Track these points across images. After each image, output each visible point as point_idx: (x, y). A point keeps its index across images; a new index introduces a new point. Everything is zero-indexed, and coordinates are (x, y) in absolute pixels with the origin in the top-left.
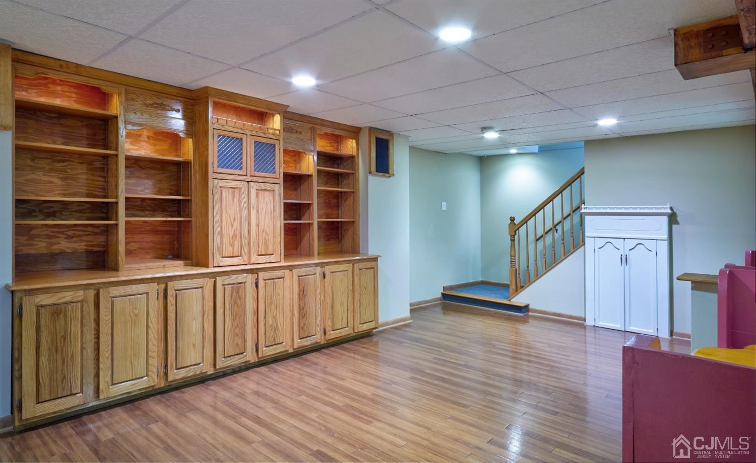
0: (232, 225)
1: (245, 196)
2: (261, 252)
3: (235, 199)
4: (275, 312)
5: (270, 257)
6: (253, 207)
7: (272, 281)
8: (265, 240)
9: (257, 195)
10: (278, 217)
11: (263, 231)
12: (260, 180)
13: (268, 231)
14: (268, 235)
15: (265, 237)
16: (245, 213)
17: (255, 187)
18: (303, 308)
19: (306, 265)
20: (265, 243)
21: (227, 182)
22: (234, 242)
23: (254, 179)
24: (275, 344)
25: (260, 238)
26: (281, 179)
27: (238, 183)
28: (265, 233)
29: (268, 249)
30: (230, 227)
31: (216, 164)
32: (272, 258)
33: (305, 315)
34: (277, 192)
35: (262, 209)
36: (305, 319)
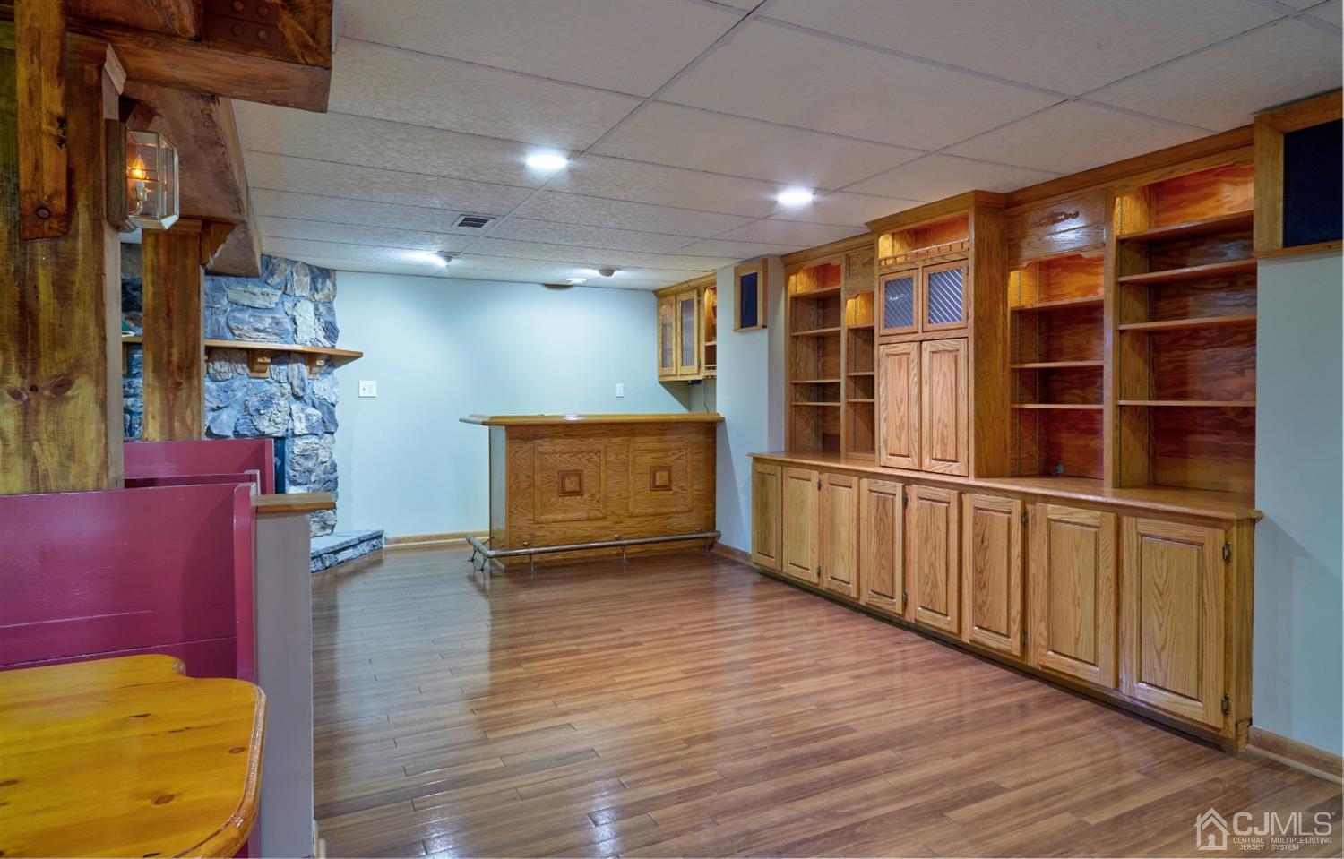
0: (899, 409)
1: (914, 364)
2: (936, 454)
3: (902, 371)
4: (933, 556)
5: (950, 465)
6: (926, 381)
7: (929, 502)
8: (942, 434)
9: (931, 360)
10: (964, 398)
11: (939, 421)
12: (937, 335)
13: (946, 422)
14: (946, 426)
15: (942, 431)
16: (914, 391)
17: (929, 349)
18: (982, 572)
19: (988, 488)
20: (943, 439)
21: (894, 347)
22: (901, 434)
23: (928, 336)
24: (933, 611)
25: (935, 431)
26: (969, 328)
27: (905, 345)
28: (941, 424)
29: (946, 451)
30: (897, 411)
31: (882, 325)
32: (954, 468)
33: (984, 585)
34: (962, 354)
35: (938, 383)
36: (985, 592)
